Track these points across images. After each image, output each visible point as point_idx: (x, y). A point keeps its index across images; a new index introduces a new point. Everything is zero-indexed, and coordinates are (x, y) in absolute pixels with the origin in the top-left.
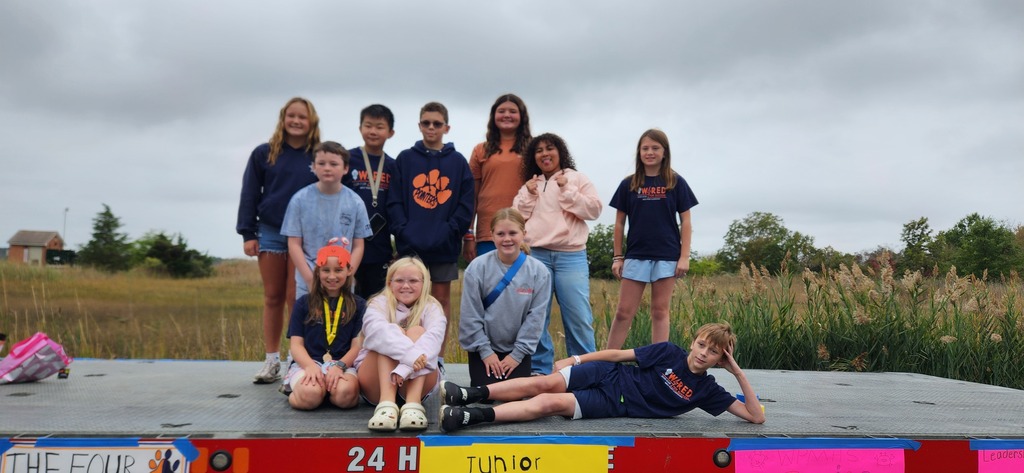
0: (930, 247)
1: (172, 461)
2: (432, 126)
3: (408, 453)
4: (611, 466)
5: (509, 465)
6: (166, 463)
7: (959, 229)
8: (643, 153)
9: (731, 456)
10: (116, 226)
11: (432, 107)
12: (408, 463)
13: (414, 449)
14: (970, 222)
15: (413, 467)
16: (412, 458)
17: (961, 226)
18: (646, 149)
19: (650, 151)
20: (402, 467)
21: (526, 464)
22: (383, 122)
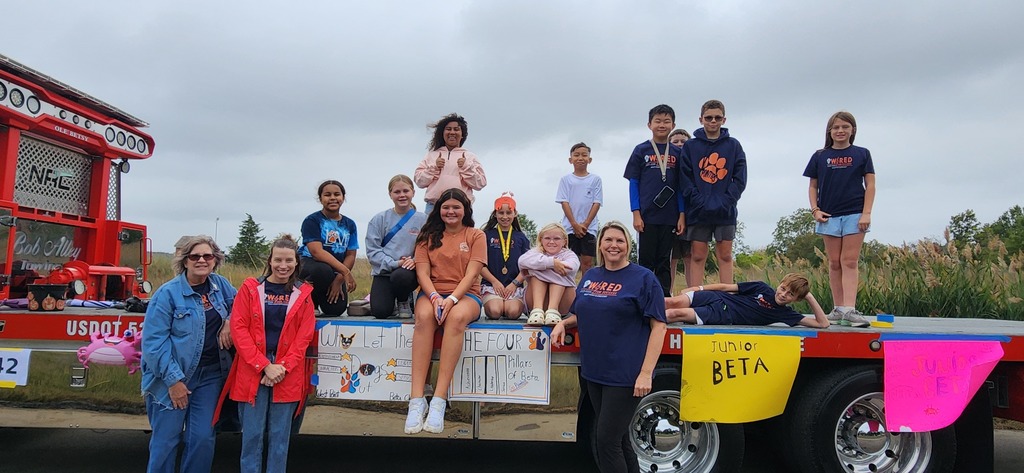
0: (977, 238)
1: (542, 338)
2: (714, 120)
3: (675, 338)
4: (803, 350)
5: (738, 347)
6: (539, 339)
7: (1004, 222)
8: (833, 131)
9: (881, 344)
10: (257, 231)
11: (714, 105)
12: (675, 344)
13: (679, 336)
14: (1013, 215)
15: (679, 347)
16: (678, 341)
17: (1004, 218)
18: (837, 127)
19: (841, 130)
20: (672, 347)
21: (748, 347)
22: (668, 117)
